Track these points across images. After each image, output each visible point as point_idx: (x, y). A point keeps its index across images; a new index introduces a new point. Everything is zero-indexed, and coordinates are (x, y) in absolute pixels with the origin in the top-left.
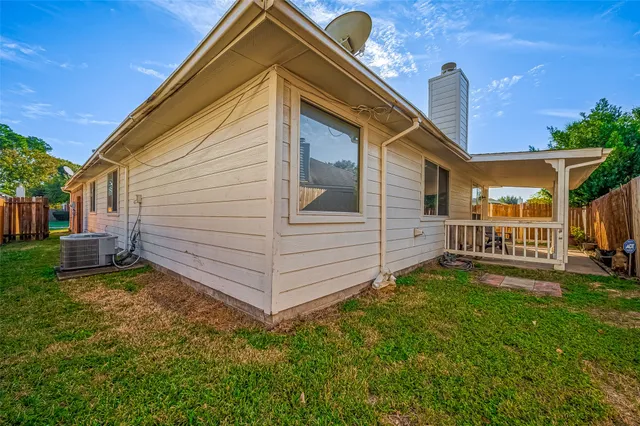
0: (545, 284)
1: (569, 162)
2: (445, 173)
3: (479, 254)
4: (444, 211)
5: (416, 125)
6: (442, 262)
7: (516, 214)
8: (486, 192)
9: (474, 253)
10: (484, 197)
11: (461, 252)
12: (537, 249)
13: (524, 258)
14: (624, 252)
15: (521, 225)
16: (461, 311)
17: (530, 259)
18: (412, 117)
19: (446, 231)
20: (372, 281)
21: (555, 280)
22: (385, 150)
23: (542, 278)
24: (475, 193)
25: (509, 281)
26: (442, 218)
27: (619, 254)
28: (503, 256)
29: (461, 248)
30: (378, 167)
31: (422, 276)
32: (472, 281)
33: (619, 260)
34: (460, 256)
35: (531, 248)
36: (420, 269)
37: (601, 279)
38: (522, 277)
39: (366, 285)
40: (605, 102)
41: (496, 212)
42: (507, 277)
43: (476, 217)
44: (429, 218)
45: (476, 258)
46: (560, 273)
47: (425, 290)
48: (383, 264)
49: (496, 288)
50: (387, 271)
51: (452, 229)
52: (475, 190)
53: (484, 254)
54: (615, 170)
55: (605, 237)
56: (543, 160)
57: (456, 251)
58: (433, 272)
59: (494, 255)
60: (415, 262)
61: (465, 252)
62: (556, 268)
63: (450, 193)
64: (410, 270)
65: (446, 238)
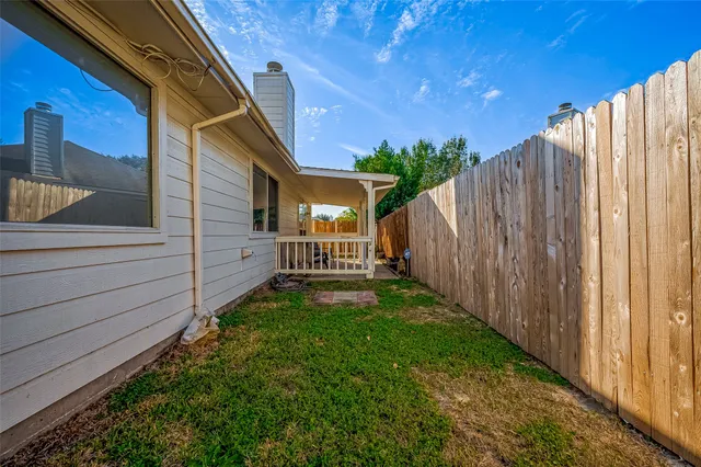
0: (365, 293)
1: (375, 184)
2: (274, 184)
3: (309, 272)
4: (273, 227)
5: (243, 110)
6: (274, 284)
7: (333, 230)
8: (309, 208)
9: (304, 271)
10: (308, 213)
11: (292, 271)
12: (347, 261)
13: (346, 271)
14: (404, 258)
15: (343, 240)
16: (302, 346)
17: (342, 272)
18: (237, 96)
19: (277, 250)
20: (181, 333)
21: (369, 288)
22: (197, 135)
23: (359, 288)
24: (302, 208)
25: (338, 297)
26: (272, 235)
27: (401, 260)
28: (329, 271)
29: (292, 267)
30: (186, 158)
31: (253, 307)
32: (307, 302)
33: (401, 265)
34: (291, 275)
35: (351, 261)
36: (249, 299)
37: (396, 282)
38: (346, 290)
39: (169, 342)
40: (385, 143)
41: (317, 229)
42: (335, 293)
43: (302, 233)
44: (258, 234)
45: (307, 276)
46: (371, 281)
47: (258, 326)
48: (199, 302)
49: (328, 305)
50: (205, 313)
51: (283, 245)
52: (301, 205)
53: (313, 271)
54: (393, 196)
55: (390, 247)
56: (357, 180)
57: (287, 271)
58: (265, 299)
59: (321, 271)
60: (243, 290)
61: (296, 271)
62: (368, 277)
63: (280, 208)
64: (239, 301)
65: (277, 257)
